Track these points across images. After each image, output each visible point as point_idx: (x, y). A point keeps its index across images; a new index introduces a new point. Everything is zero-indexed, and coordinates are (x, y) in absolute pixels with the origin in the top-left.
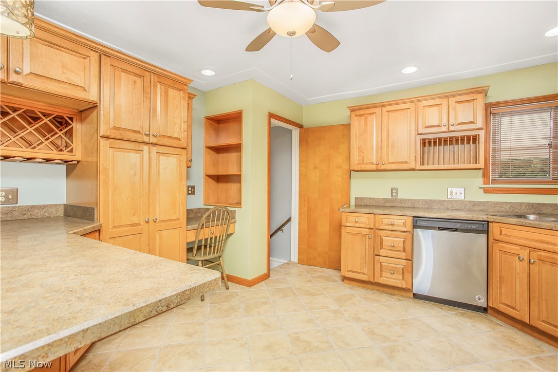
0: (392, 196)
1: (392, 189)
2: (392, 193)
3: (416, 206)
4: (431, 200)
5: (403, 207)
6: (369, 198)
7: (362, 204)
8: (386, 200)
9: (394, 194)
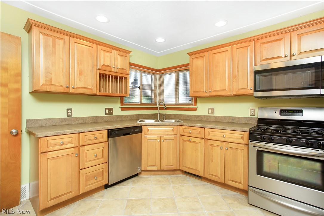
0: (68, 115)
1: (68, 110)
2: (68, 113)
3: (87, 122)
4: (97, 117)
5: (78, 124)
6: (44, 119)
7: (36, 126)
8: (63, 120)
9: (70, 114)
